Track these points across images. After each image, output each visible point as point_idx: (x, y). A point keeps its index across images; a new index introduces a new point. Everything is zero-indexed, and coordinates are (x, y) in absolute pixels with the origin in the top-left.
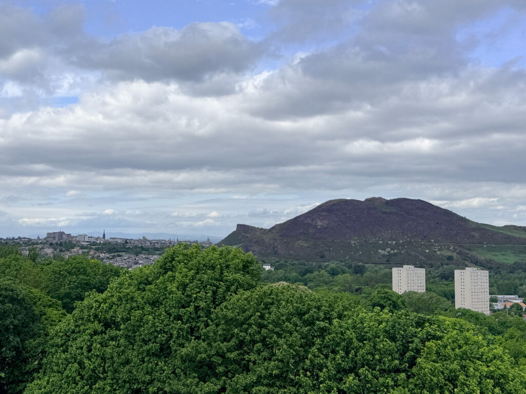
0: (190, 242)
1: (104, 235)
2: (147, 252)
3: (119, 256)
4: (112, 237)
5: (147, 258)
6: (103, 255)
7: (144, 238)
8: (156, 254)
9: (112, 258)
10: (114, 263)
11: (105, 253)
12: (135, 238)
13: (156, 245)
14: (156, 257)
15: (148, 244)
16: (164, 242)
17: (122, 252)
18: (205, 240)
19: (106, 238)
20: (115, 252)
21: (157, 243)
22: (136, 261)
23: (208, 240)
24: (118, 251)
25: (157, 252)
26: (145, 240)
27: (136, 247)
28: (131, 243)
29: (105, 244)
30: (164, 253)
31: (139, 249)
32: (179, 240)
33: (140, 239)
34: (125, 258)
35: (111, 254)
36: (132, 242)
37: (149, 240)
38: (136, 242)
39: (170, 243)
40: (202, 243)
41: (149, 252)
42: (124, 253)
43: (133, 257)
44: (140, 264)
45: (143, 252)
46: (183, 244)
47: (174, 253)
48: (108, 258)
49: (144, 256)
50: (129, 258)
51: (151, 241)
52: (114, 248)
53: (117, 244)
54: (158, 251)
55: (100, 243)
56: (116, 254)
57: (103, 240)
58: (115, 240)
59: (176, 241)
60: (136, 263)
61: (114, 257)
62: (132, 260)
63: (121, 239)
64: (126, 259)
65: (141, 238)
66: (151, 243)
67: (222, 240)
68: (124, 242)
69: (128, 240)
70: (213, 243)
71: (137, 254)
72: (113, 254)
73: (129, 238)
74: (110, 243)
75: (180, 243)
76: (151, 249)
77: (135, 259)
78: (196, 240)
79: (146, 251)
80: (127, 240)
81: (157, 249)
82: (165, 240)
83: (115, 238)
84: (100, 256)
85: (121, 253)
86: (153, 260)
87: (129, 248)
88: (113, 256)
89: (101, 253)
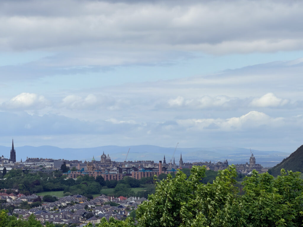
0: (210, 165)
1: (13, 153)
2: (112, 190)
3: (48, 199)
4: (31, 157)
5: (112, 204)
6: (13, 198)
7: (104, 157)
8: (133, 195)
9: (33, 206)
10: (39, 217)
11: (16, 194)
12: (82, 158)
13: (134, 175)
14: (133, 200)
15: (114, 171)
16: (150, 166)
17: (54, 190)
18: (246, 159)
19: (18, 160)
20: (39, 191)
21: (136, 169)
22: (87, 211)
23: (253, 159)
24: (46, 190)
25: (136, 190)
26: (106, 162)
27: (87, 179)
28: (74, 170)
29: (15, 173)
30: (153, 191)
31: (94, 185)
32: (184, 161)
33: (94, 162)
34: (63, 204)
35: (30, 197)
36: (78, 167)
37: (114, 163)
38: (86, 168)
39: (165, 169)
40: (237, 166)
41: (116, 191)
42: (61, 193)
43: (82, 201)
44: (98, 217)
45: (103, 190)
46: (194, 171)
47: (177, 191)
48: (24, 205)
49: (105, 200)
50: (71, 205)
51: (121, 164)
52: (38, 183)
53: (42, 172)
54: (138, 186)
55: (5, 170)
56: (42, 195)
57: (11, 164)
58: (39, 164)
59: (178, 163)
60: (90, 216)
61: (37, 203)
62: (78, 208)
63: (52, 161)
64: (64, 207)
65: (98, 158)
66: (120, 170)
67: (285, 160)
68: (59, 168)
69: (69, 162)
70: (264, 166)
71: (89, 195)
72: (35, 196)
73: (70, 159)
74: (26, 171)
75: (187, 169)
76: (122, 182)
77: (86, 207)
78: (223, 160)
79: (109, 187)
80: (65, 162)
81: (135, 184)
82: (152, 163)
83: (37, 160)
84: (6, 202)
85: (53, 194)
86: (128, 209)
87: (71, 182)
88: (35, 200)
89: (9, 193)
